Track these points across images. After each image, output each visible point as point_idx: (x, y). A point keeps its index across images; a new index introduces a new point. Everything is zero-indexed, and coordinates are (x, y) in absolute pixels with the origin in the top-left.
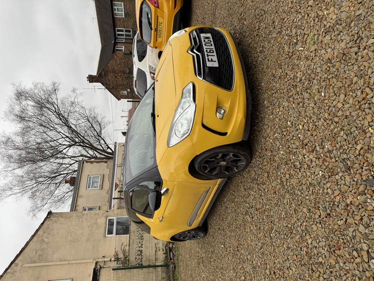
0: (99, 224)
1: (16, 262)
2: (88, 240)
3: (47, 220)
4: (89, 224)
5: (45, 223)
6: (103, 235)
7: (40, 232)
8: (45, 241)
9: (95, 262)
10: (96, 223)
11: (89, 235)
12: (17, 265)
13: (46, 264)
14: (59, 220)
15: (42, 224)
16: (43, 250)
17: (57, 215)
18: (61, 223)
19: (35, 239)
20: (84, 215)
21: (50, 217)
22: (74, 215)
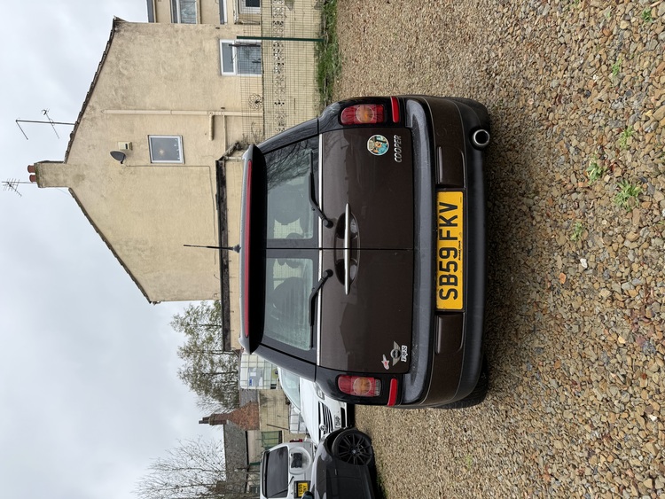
0: (207, 50)
1: (91, 103)
2: (193, 79)
3: (116, 35)
4: (190, 50)
5: (114, 41)
6: (216, 73)
7: (111, 58)
8: (124, 75)
9: (211, 116)
10: (202, 50)
11: (194, 69)
12: (93, 109)
13: (138, 112)
14: (136, 38)
15: (110, 42)
16: (125, 89)
17: (130, 28)
18: (141, 44)
19: (106, 68)
20: (177, 31)
21: (119, 31)
22: (161, 30)
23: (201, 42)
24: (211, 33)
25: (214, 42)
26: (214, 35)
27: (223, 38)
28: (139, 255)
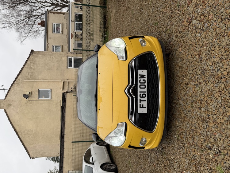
0: (63, 60)
1: (18, 78)
2: (57, 69)
3: (31, 55)
4: (57, 60)
5: (30, 57)
6: (66, 67)
7: (28, 62)
8: (32, 68)
9: (63, 82)
10: (61, 60)
11: (58, 66)
12: (19, 80)
13: (35, 81)
14: (38, 56)
15: (29, 57)
16: (32, 73)
17: (36, 53)
18: (40, 58)
19: (26, 66)
20: (53, 54)
21: (32, 54)
22: (47, 54)
23: (61, 57)
24: (65, 55)
25: (66, 58)
26: (66, 55)
27: (69, 56)
28: (29, 137)
